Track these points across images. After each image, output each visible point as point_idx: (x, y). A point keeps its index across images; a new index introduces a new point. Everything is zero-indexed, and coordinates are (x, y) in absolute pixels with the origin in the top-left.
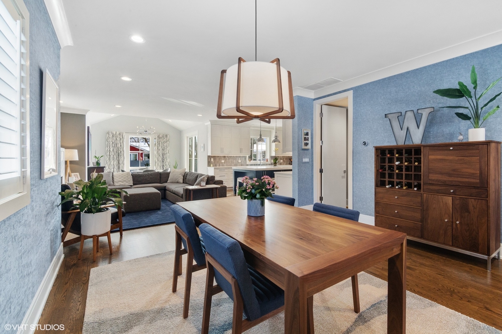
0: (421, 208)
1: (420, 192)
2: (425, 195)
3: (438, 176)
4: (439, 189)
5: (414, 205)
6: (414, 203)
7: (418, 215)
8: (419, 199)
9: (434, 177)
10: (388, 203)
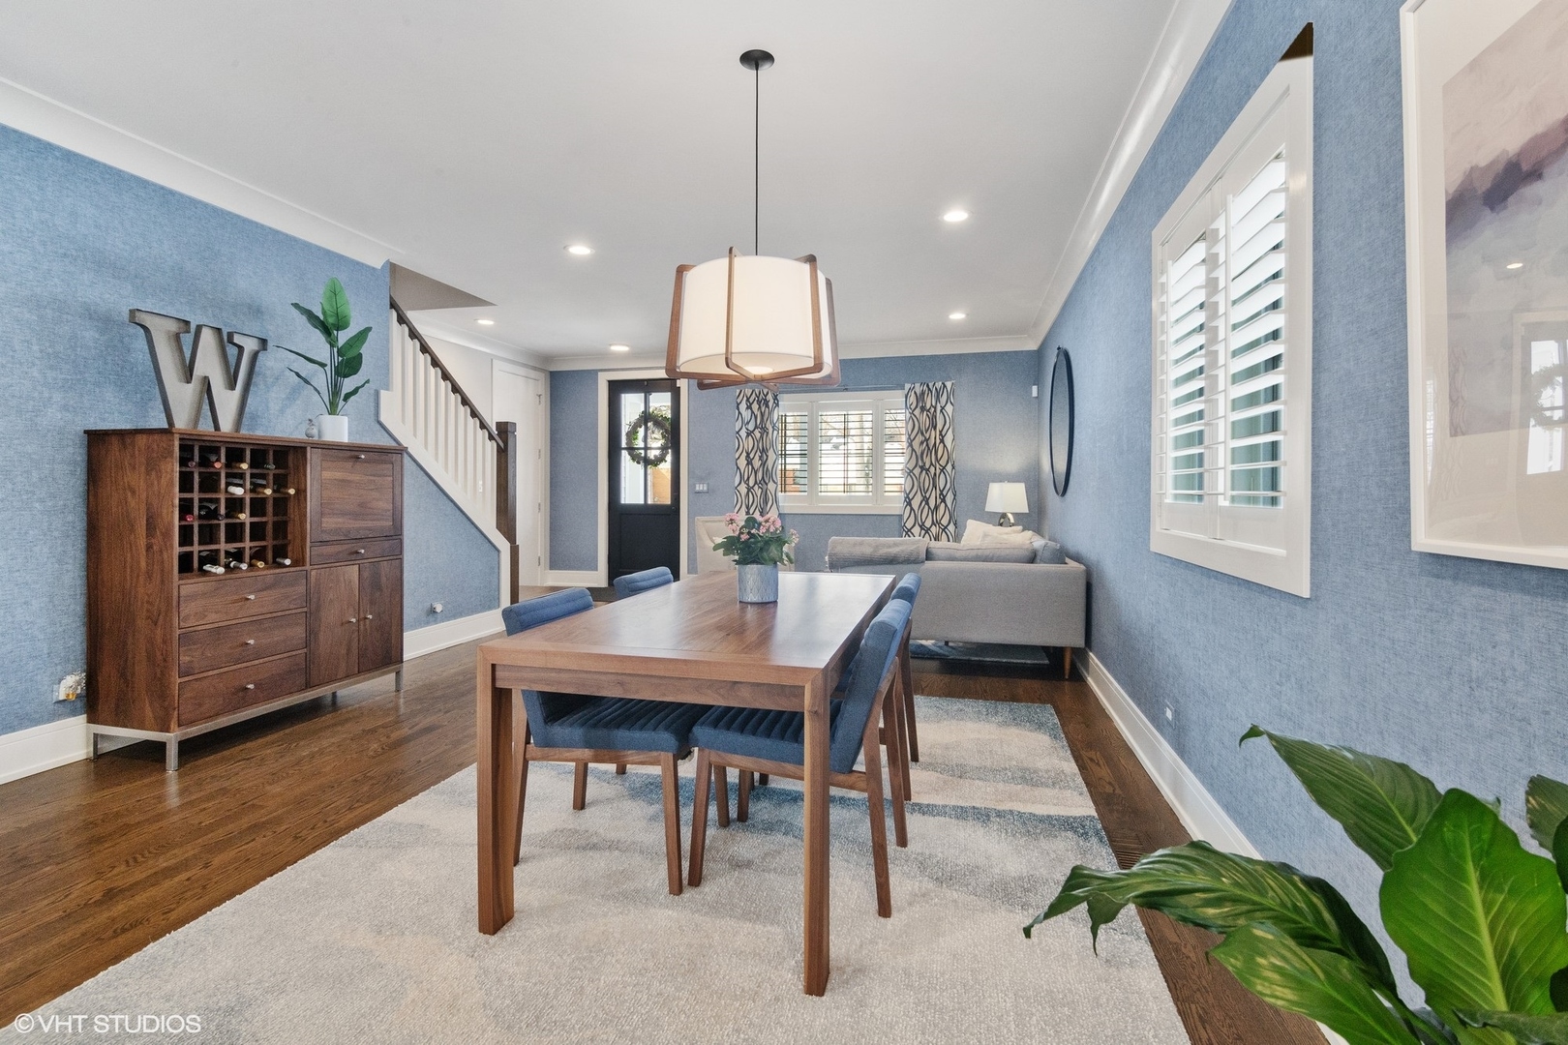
0: (305, 609)
1: (303, 568)
2: (313, 573)
3: (336, 520)
4: (339, 552)
5: (292, 606)
6: (290, 603)
7: (299, 632)
8: (301, 589)
9: (330, 522)
10: (220, 624)
